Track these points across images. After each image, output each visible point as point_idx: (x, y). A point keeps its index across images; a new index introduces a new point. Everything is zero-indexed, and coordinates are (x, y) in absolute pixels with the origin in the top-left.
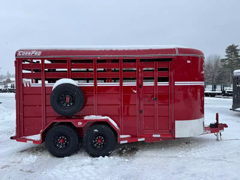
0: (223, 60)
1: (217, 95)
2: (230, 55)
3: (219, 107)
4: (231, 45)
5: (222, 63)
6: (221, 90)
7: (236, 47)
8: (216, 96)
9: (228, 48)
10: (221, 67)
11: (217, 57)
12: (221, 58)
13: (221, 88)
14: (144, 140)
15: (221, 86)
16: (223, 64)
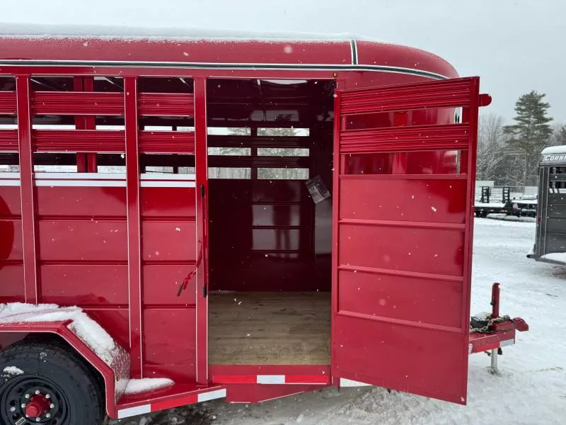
0: (508, 130)
1: (492, 212)
2: (525, 117)
3: (497, 245)
4: (528, 93)
5: (505, 135)
6: (501, 199)
7: (540, 97)
8: (491, 215)
9: (521, 100)
10: (503, 145)
11: (496, 122)
12: (505, 124)
13: (504, 197)
14: (225, 395)
15: (504, 190)
16: (508, 139)
